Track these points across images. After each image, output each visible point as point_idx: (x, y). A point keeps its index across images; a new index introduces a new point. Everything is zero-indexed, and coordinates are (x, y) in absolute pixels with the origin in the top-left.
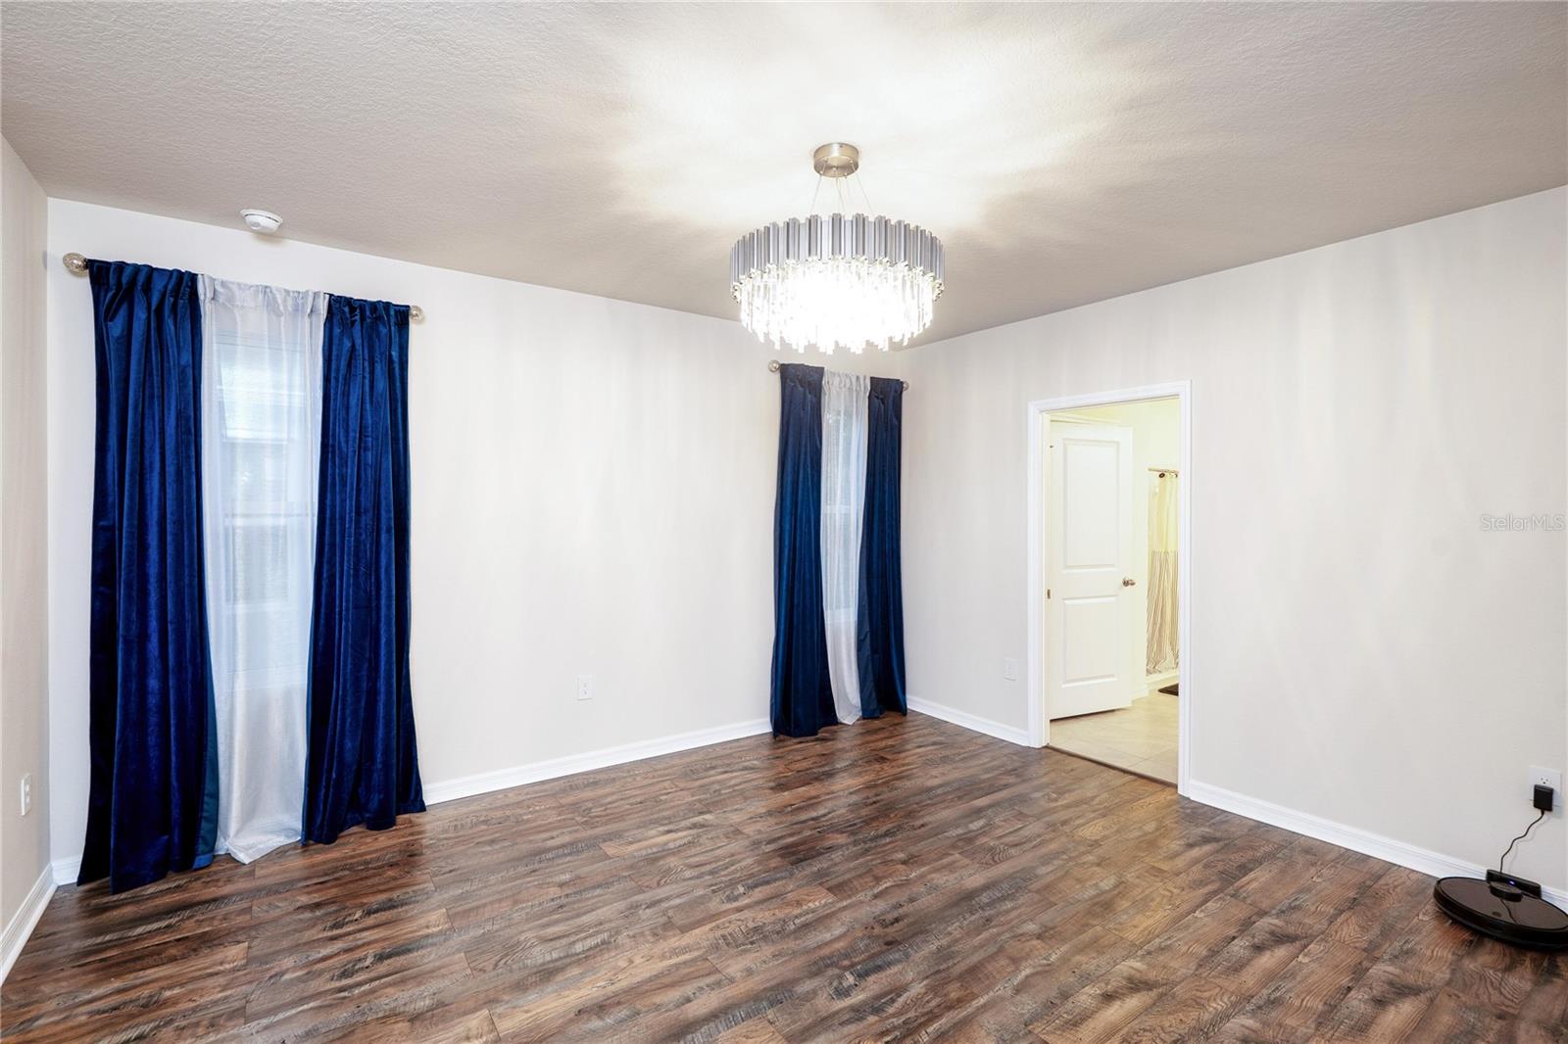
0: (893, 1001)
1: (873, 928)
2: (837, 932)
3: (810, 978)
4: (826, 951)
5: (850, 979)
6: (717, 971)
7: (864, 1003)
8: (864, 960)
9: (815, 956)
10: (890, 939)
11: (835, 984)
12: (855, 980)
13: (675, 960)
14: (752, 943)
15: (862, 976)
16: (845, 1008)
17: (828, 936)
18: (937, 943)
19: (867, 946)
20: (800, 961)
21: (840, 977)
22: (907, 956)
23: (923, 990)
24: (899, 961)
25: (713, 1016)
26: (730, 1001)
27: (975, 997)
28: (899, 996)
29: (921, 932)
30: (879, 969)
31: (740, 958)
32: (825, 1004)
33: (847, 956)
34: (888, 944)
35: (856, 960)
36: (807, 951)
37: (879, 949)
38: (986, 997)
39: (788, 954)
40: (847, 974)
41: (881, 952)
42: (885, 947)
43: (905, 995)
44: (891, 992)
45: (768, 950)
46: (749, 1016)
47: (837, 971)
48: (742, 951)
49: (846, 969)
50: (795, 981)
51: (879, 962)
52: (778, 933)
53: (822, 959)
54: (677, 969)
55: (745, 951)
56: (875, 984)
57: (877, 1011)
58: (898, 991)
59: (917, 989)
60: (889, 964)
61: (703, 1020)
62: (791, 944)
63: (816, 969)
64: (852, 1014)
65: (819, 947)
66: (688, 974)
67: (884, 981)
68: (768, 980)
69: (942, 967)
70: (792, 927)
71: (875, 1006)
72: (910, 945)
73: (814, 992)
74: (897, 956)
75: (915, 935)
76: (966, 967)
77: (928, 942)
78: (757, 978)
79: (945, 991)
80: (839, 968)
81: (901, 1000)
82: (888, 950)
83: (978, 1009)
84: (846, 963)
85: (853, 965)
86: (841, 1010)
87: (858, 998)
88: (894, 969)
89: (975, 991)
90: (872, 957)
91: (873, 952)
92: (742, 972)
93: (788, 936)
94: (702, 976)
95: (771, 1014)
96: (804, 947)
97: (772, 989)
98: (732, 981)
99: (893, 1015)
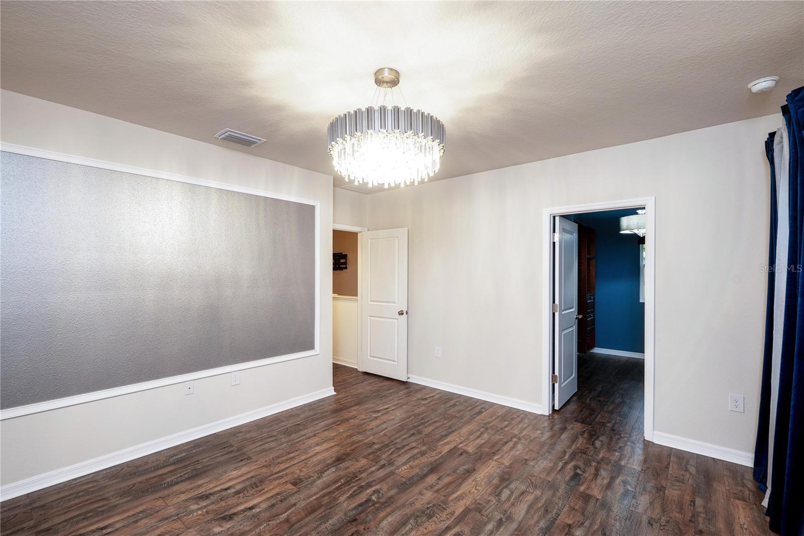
0: (354, 492)
1: (364, 529)
2: (385, 522)
3: (393, 496)
4: (389, 510)
5: (374, 498)
6: (437, 491)
7: (367, 489)
8: (368, 508)
9: (393, 506)
10: (354, 523)
11: (380, 495)
12: (372, 498)
13: (458, 493)
14: (428, 508)
15: (369, 500)
16: (374, 486)
17: (390, 519)
18: (327, 525)
19: (367, 516)
20: (400, 502)
21: (378, 498)
22: (346, 514)
23: (340, 498)
24: (350, 511)
25: (425, 476)
26: (422, 481)
27: (316, 499)
28: (351, 494)
29: (336, 530)
30: (360, 505)
31: (429, 499)
32: (384, 487)
33: (377, 509)
34: (356, 520)
35: (372, 508)
36: (398, 508)
37: (360, 516)
38: (312, 499)
39: (407, 505)
40: (376, 500)
41: (359, 514)
42: (357, 517)
43: (348, 495)
44: (355, 495)
45: (418, 505)
46: (412, 477)
47: (381, 500)
48: (430, 503)
49: (377, 503)
50: (398, 493)
51: (360, 509)
52: (417, 517)
53: (389, 505)
54: (453, 490)
55: (429, 503)
56: (363, 497)
57: (362, 487)
58: (352, 496)
59: (342, 499)
60: (355, 508)
61: (428, 474)
62: (408, 511)
63: (390, 501)
64: (372, 484)
65: (393, 512)
66: (447, 488)
67: (358, 499)
68: (411, 491)
69: (329, 511)
70: (411, 521)
71: (362, 489)
72: (343, 521)
73: (389, 490)
74: (351, 513)
75: (340, 528)
76: (315, 513)
77: (333, 525)
78: (416, 491)
79: (330, 499)
80: (380, 502)
81: (351, 492)
82: (355, 516)
83: (317, 494)
84: (377, 505)
85: (373, 505)
86: (376, 485)
87: (369, 491)
88: (353, 506)
89: (316, 502)
90: (363, 511)
91: (364, 514)
92: (425, 493)
93: (412, 515)
94: (440, 489)
95: (404, 480)
96: (400, 510)
97: (408, 489)
98: (426, 489)
99: (354, 486)
